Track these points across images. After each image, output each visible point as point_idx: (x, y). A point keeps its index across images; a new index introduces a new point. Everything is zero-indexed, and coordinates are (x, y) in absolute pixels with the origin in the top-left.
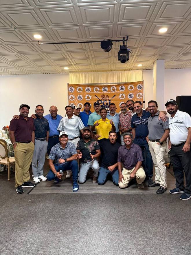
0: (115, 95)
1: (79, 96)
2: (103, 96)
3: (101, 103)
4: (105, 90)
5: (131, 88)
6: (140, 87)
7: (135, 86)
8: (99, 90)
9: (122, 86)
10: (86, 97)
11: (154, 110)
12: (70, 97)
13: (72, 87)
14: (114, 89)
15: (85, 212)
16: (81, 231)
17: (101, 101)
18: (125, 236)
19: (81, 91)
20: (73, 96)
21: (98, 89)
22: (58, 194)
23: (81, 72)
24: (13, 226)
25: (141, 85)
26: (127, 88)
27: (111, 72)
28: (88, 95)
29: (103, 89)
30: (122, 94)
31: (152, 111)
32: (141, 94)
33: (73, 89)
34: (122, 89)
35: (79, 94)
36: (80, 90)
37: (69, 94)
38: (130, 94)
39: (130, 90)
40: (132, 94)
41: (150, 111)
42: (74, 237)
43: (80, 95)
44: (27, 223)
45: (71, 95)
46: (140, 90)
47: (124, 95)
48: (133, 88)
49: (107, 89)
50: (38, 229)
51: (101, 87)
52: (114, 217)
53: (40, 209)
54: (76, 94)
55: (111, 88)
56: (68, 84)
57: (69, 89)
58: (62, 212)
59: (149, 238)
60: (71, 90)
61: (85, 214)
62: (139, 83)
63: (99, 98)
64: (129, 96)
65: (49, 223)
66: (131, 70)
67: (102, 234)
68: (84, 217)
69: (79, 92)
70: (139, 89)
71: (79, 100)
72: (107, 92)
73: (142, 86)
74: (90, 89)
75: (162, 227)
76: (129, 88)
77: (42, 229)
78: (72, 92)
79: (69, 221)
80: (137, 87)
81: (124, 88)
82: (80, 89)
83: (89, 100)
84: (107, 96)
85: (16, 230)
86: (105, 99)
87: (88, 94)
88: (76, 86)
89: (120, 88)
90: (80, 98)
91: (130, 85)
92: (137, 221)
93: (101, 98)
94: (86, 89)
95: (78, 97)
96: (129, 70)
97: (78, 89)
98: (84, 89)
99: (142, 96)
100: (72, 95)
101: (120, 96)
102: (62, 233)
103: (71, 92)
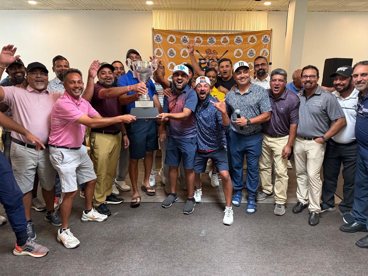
0: (227, 51)
1: (170, 49)
2: (208, 51)
3: (204, 63)
4: (211, 41)
5: (252, 40)
6: (266, 40)
7: (259, 38)
8: (202, 41)
9: (239, 36)
10: (182, 53)
11: (312, 83)
12: (156, 52)
13: (160, 35)
14: (225, 41)
15: (203, 232)
16: (207, 262)
17: (204, 59)
18: (272, 269)
19: (174, 42)
20: (161, 50)
21: (201, 39)
22: (155, 204)
23: (171, 9)
24: (104, 254)
25: (268, 36)
26: (246, 40)
27: (219, 12)
28: (184, 49)
29: (208, 40)
30: (237, 50)
31: (308, 84)
32: (267, 51)
33: (161, 38)
34: (238, 41)
35: (171, 46)
36: (172, 40)
37: (154, 46)
38: (250, 50)
39: (251, 43)
40: (253, 50)
41: (305, 84)
42: (200, 272)
43: (172, 49)
44: (123, 251)
45: (157, 49)
46: (266, 44)
47: (241, 51)
48: (256, 40)
49: (215, 40)
50: (142, 259)
51: (205, 36)
52: (248, 240)
53: (136, 227)
54: (166, 46)
55: (222, 40)
56: (153, 29)
57: (155, 38)
58: (170, 232)
59: (307, 272)
60: (158, 39)
61: (204, 235)
62: (266, 34)
63: (202, 55)
64: (248, 53)
65: (156, 249)
66: (251, 10)
67: (239, 267)
68: (204, 239)
69: (170, 43)
70: (264, 43)
71: (170, 57)
72: (215, 46)
73: (269, 39)
74: (188, 39)
75: (320, 255)
76: (249, 39)
77: (149, 260)
78: (160, 43)
79: (186, 247)
80: (262, 39)
81: (242, 39)
82: (171, 38)
83: (186, 57)
84: (215, 52)
85: (109, 262)
86: (211, 57)
87: (184, 47)
88: (165, 33)
89: (235, 40)
90: (172, 53)
91: (251, 36)
92: (283, 246)
93: (204, 55)
94: (181, 40)
95: (168, 52)
96: (248, 10)
97: (168, 38)
98: (178, 40)
99: (268, 54)
100: (159, 48)
101: (235, 52)
102: (181, 265)
103: (157, 42)
